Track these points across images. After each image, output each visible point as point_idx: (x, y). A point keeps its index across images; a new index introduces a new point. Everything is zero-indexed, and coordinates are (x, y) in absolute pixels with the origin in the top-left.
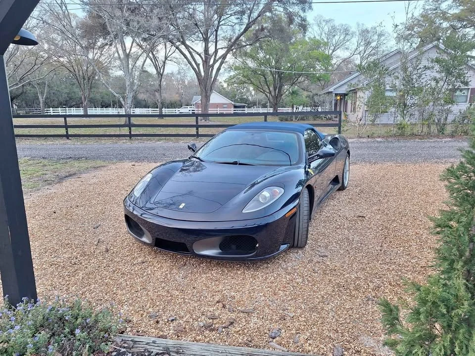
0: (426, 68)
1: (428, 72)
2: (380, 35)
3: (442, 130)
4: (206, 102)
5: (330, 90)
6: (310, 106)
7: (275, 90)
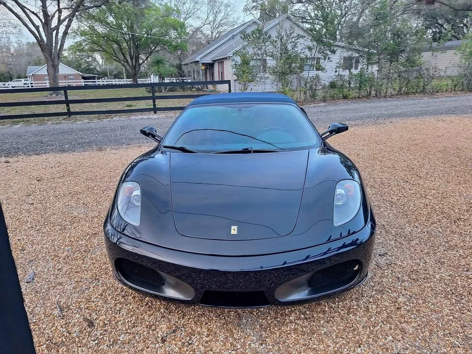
0: (299, 36)
1: (301, 40)
2: (227, 6)
3: (313, 96)
4: (55, 73)
5: (197, 59)
6: (176, 76)
7: (132, 59)
